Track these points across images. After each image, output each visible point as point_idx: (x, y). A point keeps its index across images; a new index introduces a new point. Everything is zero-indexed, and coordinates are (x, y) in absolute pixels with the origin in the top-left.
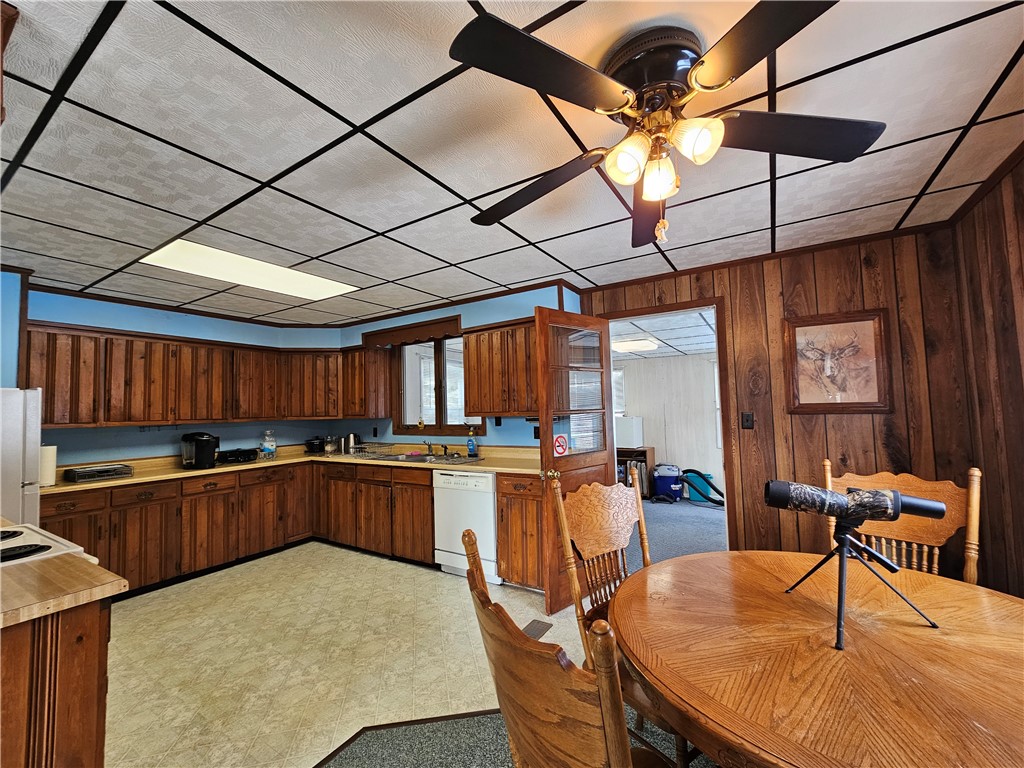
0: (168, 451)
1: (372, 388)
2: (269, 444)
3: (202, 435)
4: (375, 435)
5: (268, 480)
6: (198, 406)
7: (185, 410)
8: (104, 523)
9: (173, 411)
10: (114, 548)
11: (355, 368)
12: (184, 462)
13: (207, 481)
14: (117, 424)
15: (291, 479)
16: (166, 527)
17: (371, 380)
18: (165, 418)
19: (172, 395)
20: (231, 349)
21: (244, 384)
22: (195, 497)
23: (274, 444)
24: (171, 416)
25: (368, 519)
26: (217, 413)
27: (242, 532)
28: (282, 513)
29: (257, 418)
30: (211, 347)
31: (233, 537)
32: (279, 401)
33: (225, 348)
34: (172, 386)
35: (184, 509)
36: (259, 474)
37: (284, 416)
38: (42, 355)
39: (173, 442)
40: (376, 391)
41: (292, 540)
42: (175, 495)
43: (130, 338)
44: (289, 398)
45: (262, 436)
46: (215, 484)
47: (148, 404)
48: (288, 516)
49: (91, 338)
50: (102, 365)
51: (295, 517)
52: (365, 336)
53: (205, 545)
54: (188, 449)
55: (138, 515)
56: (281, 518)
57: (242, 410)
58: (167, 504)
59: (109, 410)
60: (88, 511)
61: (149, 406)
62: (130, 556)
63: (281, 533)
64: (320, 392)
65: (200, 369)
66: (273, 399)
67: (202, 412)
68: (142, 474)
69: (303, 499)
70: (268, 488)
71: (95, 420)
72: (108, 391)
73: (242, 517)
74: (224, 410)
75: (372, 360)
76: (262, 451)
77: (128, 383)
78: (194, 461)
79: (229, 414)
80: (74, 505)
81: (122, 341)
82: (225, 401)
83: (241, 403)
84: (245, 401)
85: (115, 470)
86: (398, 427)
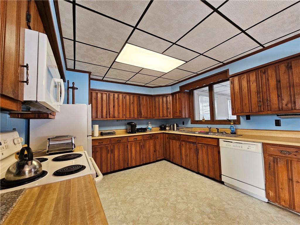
0: (124, 127)
1: (183, 107)
2: (150, 127)
3: (132, 123)
4: (183, 124)
5: (151, 138)
6: (131, 114)
7: (128, 115)
8: (109, 149)
9: (125, 115)
10: (112, 157)
11: (177, 100)
12: (128, 131)
13: (134, 138)
14: (112, 119)
15: (157, 138)
16: (124, 152)
17: (183, 104)
18: (123, 117)
19: (124, 110)
20: (139, 95)
21: (143, 107)
22: (132, 142)
23: (151, 126)
24: (124, 117)
25: (186, 156)
26: (136, 116)
27: (144, 155)
28: (155, 150)
29: (146, 118)
30: (134, 95)
31: (142, 156)
32: (152, 112)
33: (137, 95)
34: (124, 108)
35: (128, 146)
36: (148, 136)
37: (154, 117)
38: (95, 99)
39: (125, 125)
40: (185, 107)
41: (158, 159)
42: (126, 141)
43: (114, 93)
44: (155, 111)
45: (148, 124)
46: (137, 139)
47: (119, 113)
48: (157, 151)
49: (105, 93)
50: (108, 101)
51: (159, 151)
52: (181, 87)
53: (134, 158)
54: (129, 127)
55: (117, 147)
56: (155, 151)
57: (142, 115)
58: (124, 144)
59: (110, 115)
60: (106, 145)
61: (119, 114)
62: (116, 160)
63: (155, 156)
64: (165, 109)
65: (131, 102)
66: (151, 111)
67: (132, 116)
68: (118, 134)
69: (161, 145)
70: (151, 141)
71: (107, 118)
72: (109, 109)
73: (144, 150)
74: (138, 115)
75: (183, 96)
76: (148, 128)
77: (114, 107)
78: (130, 131)
79: (139, 116)
80: (102, 143)
81: (112, 94)
82: (138, 112)
83: (142, 113)
84: (143, 112)
85: (112, 132)
86: (193, 121)
